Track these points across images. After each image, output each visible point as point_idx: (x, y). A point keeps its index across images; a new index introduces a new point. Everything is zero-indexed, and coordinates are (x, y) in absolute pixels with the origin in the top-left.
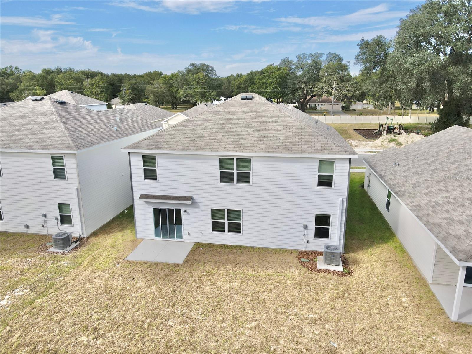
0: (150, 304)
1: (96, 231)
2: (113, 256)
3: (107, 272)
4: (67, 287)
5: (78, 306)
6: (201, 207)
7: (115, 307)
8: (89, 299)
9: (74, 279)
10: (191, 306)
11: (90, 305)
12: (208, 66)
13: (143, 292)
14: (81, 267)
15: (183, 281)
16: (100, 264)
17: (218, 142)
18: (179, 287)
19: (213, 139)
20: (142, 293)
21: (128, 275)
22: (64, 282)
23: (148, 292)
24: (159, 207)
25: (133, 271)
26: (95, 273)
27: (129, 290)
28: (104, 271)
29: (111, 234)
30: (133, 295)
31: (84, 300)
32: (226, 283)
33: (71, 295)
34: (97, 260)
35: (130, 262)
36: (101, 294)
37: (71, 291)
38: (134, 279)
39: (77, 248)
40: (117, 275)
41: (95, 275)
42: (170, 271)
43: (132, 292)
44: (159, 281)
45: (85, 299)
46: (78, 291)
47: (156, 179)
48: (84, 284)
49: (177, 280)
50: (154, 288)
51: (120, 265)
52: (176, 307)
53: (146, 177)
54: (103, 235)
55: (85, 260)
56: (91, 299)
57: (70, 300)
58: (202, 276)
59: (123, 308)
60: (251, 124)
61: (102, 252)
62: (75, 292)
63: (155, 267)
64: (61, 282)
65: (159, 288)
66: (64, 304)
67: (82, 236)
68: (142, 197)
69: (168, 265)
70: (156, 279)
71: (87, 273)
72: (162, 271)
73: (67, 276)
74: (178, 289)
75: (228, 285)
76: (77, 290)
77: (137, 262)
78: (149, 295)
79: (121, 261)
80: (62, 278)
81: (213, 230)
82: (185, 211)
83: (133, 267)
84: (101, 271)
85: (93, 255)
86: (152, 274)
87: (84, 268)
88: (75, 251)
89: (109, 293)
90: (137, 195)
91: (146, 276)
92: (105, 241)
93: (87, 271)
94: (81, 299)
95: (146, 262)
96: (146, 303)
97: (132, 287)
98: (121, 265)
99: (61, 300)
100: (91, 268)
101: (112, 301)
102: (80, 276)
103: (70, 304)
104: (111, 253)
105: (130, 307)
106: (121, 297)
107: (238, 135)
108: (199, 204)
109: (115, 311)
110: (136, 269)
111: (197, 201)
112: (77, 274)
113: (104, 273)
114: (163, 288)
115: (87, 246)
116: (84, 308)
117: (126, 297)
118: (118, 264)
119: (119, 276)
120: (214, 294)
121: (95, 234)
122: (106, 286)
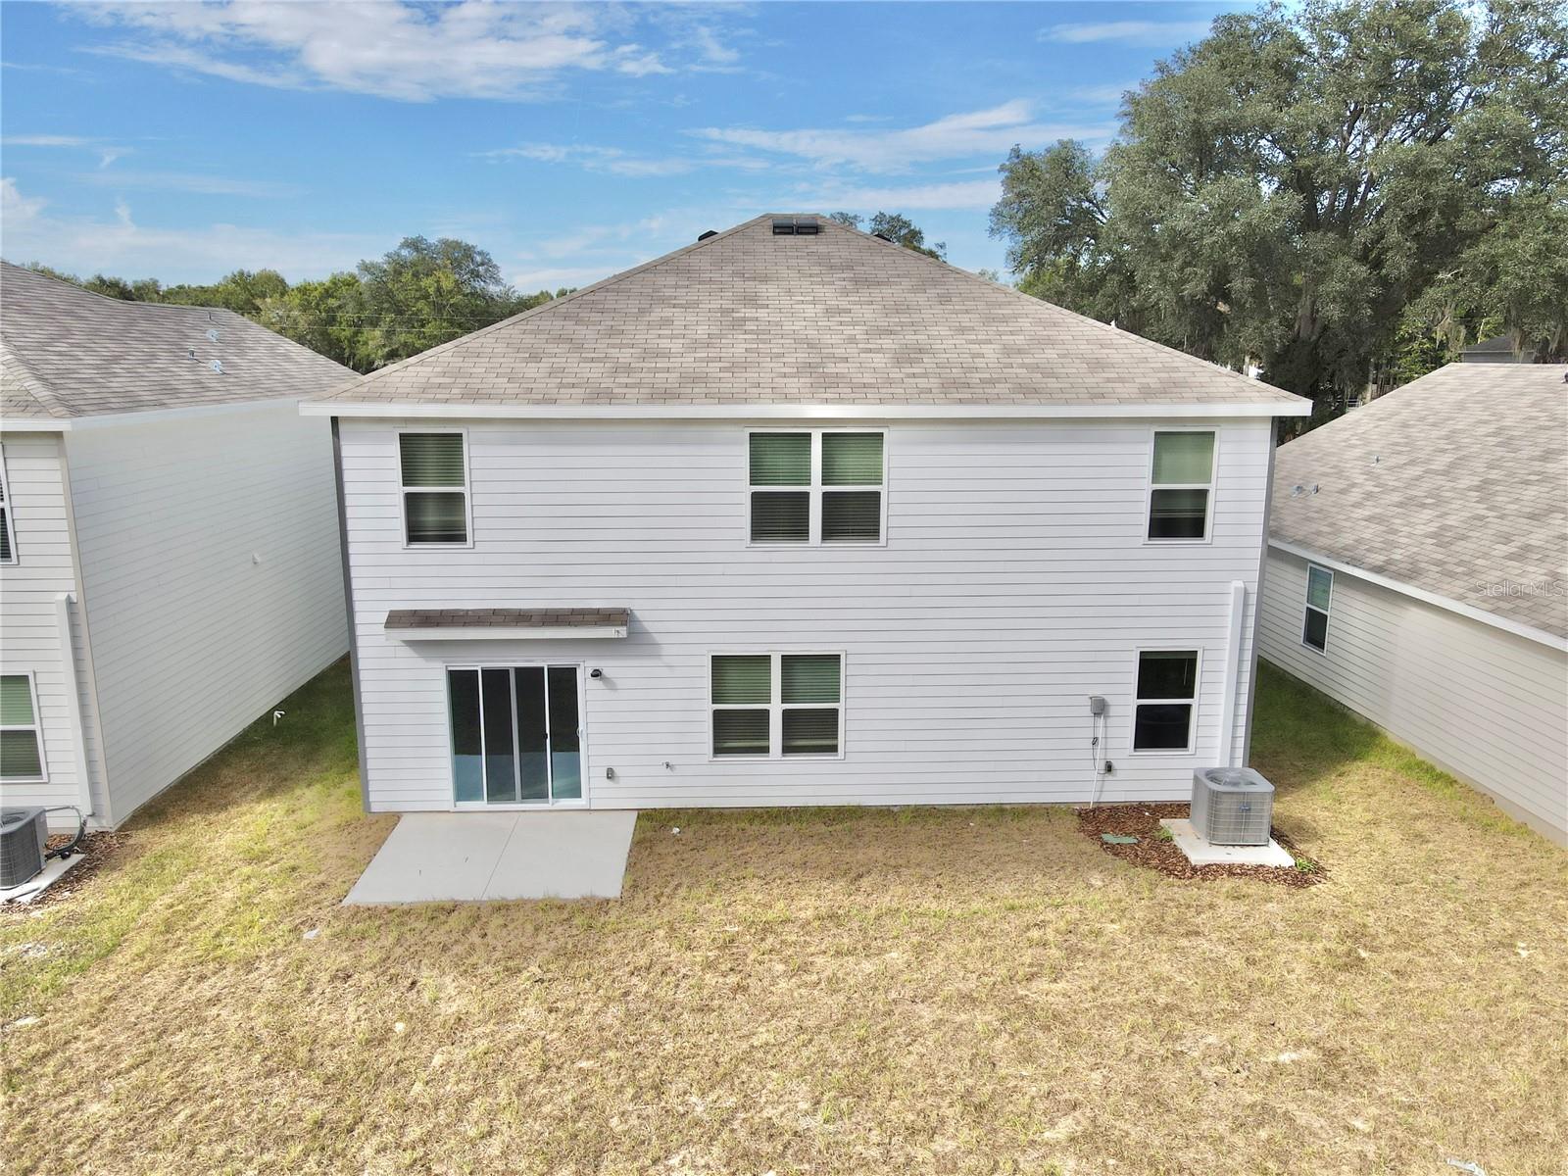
0: (542, 1090)
1: (153, 799)
2: (271, 894)
3: (264, 967)
4: (70, 1061)
5: (156, 1149)
6: (666, 650)
7: (361, 1128)
8: (207, 1108)
9: (94, 1022)
10: (744, 1077)
11: (221, 1138)
12: (468, 252)
13: (480, 1038)
14: (120, 959)
15: (658, 968)
16: (218, 935)
17: (736, 370)
18: (647, 995)
19: (708, 360)
20: (482, 1045)
21: (378, 970)
22: (45, 1037)
23: (510, 1036)
24: (477, 663)
25: (399, 951)
26: (202, 978)
27: (407, 1037)
28: (249, 965)
29: (233, 811)
30: (438, 1060)
31: (182, 1117)
32: (851, 959)
33: (100, 1095)
34: (198, 921)
35: (372, 913)
36: (269, 1074)
37: (97, 1077)
38: (414, 983)
39: (78, 879)
40: (325, 977)
41: (206, 990)
42: (575, 932)
43: (426, 1047)
44: (542, 981)
45: (184, 1112)
46: (134, 1073)
47: (462, 538)
48: (160, 1036)
49: (627, 969)
50: (531, 1012)
51: (322, 932)
52: (673, 1090)
53: (416, 533)
54: (197, 817)
55: (132, 925)
56: (218, 1102)
57: (104, 1122)
58: (732, 941)
59: (408, 1129)
60: (849, 311)
61: (214, 886)
62: (121, 1082)
63: (501, 921)
64: (29, 1042)
65: (557, 1010)
66: (71, 1149)
67: (92, 827)
68: (396, 620)
69: (561, 908)
70: (526, 974)
71: (160, 983)
72: (542, 938)
73: (56, 1010)
74: (646, 1006)
75: (868, 967)
76: (128, 1071)
77: (405, 907)
78: (520, 1050)
79: (326, 913)
80: (30, 1021)
81: (718, 750)
82: (596, 674)
83: (395, 934)
84: (230, 969)
85: (167, 900)
86: (497, 955)
87: (138, 964)
88: (71, 891)
89: (310, 1064)
90: (370, 616)
91: (474, 966)
92: (210, 840)
93: (155, 972)
94: (160, 1112)
95: (449, 906)
96: (521, 1090)
97: (421, 1021)
98: (328, 932)
99: (51, 1128)
100: (176, 958)
101: (340, 1100)
102: (124, 1001)
103: (106, 1142)
104: (255, 883)
105: (442, 1117)
106: (378, 1076)
107: (810, 346)
108: (658, 638)
109: (368, 1151)
110: (411, 939)
111: (649, 627)
112: (107, 993)
113: (251, 976)
114: (578, 1011)
115: (128, 868)
116: (191, 1154)
117: (404, 1074)
118: (313, 926)
119: (332, 980)
120: (825, 1012)
121: (154, 813)
122: (281, 1032)
